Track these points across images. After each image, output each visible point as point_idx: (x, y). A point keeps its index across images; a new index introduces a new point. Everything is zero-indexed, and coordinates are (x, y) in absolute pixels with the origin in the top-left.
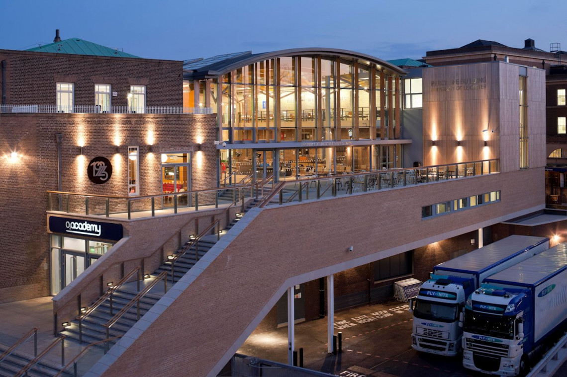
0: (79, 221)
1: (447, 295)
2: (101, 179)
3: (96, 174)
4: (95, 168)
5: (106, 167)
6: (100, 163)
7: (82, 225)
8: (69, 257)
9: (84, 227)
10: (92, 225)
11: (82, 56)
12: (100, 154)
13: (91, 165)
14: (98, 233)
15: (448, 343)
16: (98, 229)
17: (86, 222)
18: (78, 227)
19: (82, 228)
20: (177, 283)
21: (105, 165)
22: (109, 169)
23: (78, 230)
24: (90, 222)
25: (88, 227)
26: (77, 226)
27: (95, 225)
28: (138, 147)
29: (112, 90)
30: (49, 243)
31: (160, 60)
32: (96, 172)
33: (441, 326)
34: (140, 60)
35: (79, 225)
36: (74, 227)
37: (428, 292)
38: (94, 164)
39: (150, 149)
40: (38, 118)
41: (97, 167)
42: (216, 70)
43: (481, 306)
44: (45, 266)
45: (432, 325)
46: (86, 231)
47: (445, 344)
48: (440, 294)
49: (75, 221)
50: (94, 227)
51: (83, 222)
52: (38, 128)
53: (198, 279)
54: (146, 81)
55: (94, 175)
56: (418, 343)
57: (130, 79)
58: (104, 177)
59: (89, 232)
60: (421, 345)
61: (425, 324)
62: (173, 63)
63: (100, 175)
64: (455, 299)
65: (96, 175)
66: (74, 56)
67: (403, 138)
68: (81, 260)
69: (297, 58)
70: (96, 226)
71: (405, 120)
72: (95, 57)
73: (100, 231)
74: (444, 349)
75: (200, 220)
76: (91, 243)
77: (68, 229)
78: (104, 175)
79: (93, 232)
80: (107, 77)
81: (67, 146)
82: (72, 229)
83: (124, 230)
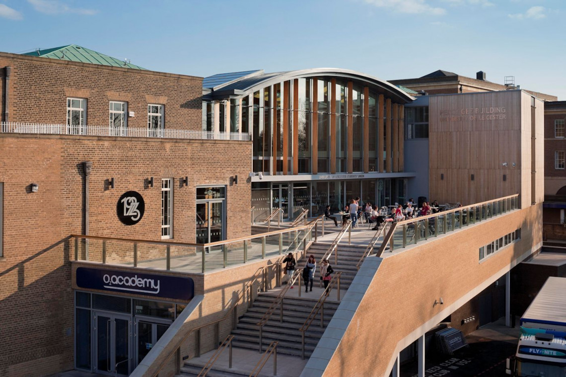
1: (555, 353)
2: (132, 218)
3: (127, 212)
4: (126, 206)
5: (138, 203)
6: (131, 199)
7: (130, 281)
9: (133, 282)
10: (145, 280)
11: (96, 66)
12: (131, 188)
13: (122, 201)
14: (156, 290)
16: (156, 284)
17: (136, 276)
18: (124, 282)
19: (130, 283)
20: (310, 358)
21: (138, 202)
22: (142, 207)
23: (123, 286)
24: (142, 276)
25: (140, 282)
26: (121, 280)
27: (150, 280)
28: (171, 180)
29: (129, 108)
30: (73, 301)
31: (179, 75)
32: (127, 209)
34: (158, 74)
35: (124, 279)
36: (117, 282)
37: (531, 350)
38: (125, 200)
39: (185, 182)
40: (63, 141)
46: (136, 287)
48: (546, 352)
49: (118, 274)
50: (150, 282)
51: (131, 275)
52: (63, 154)
54: (164, 99)
55: (125, 215)
57: (147, 96)
58: (135, 217)
59: (141, 288)
62: (192, 79)
63: (131, 214)
65: (127, 215)
66: (88, 65)
67: (405, 171)
70: (152, 282)
72: (110, 68)
73: (158, 287)
77: (108, 285)
78: (135, 214)
79: (149, 288)
80: (122, 94)
81: (96, 177)
82: (113, 285)
83: (196, 286)
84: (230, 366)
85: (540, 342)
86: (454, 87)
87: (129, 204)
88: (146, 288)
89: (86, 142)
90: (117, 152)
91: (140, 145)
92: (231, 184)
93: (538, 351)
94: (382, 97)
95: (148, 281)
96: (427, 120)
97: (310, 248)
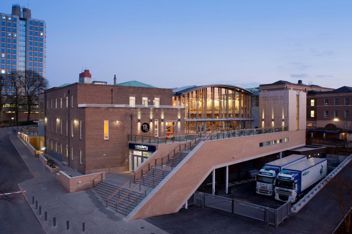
0: (140, 145)
1: (269, 174)
4: (144, 127)
6: (145, 125)
8: (135, 158)
11: (138, 87)
12: (145, 122)
15: (269, 191)
18: (139, 147)
19: (141, 147)
21: (147, 126)
22: (149, 127)
23: (139, 148)
24: (144, 145)
28: (158, 120)
29: (148, 99)
30: (128, 152)
31: (165, 89)
32: (144, 128)
33: (267, 185)
35: (140, 146)
36: (138, 147)
37: (262, 173)
38: (143, 125)
39: (162, 120)
40: (125, 109)
41: (145, 126)
42: (184, 92)
43: (282, 178)
44: (127, 160)
45: (264, 185)
46: (142, 148)
47: (268, 191)
48: (267, 174)
49: (138, 145)
50: (145, 147)
51: (141, 145)
52: (125, 113)
53: (184, 165)
54: (160, 96)
55: (143, 129)
56: (258, 191)
57: (154, 96)
58: (147, 130)
60: (259, 192)
61: (261, 184)
62: (169, 90)
64: (272, 175)
66: (136, 87)
67: (251, 118)
68: (140, 159)
69: (213, 88)
71: (252, 111)
73: (147, 148)
74: (268, 193)
75: (181, 146)
76: (144, 153)
77: (136, 148)
79: (145, 149)
80: (146, 95)
81: (135, 119)
83: (156, 148)
84: (162, 169)
85: (265, 171)
86: (284, 87)
90: (141, 112)
92: (178, 121)
93: (264, 173)
94: (241, 93)
96: (258, 100)
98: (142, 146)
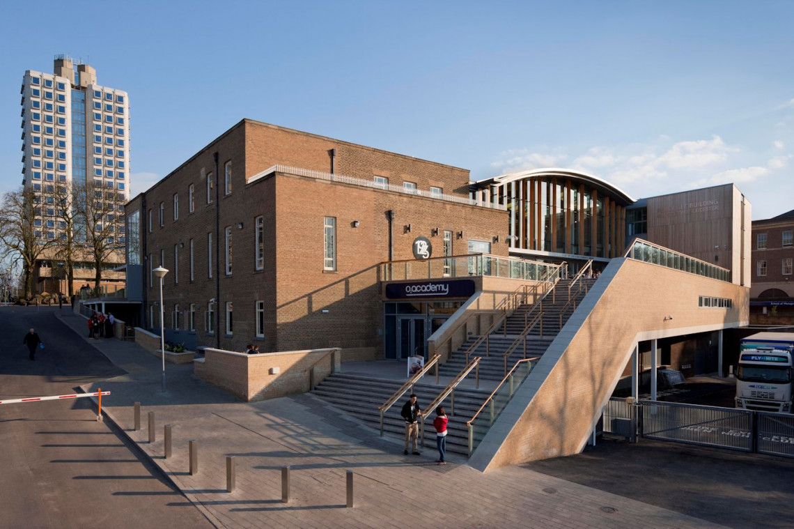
0: (421, 284)
1: (776, 359)
2: (423, 256)
3: (419, 252)
4: (419, 247)
5: (428, 246)
6: (423, 242)
7: (426, 288)
9: (428, 288)
10: (437, 285)
12: (423, 234)
13: (416, 243)
14: (446, 292)
15: (782, 403)
16: (445, 288)
17: (430, 283)
18: (421, 289)
19: (426, 290)
22: (429, 249)
23: (421, 292)
24: (435, 283)
25: (433, 288)
26: (419, 289)
27: (441, 285)
28: (450, 233)
31: (453, 167)
32: (420, 250)
33: (773, 388)
35: (421, 287)
36: (416, 290)
37: (753, 358)
38: (418, 242)
39: (461, 235)
40: (375, 193)
45: (762, 387)
46: (431, 292)
47: (779, 405)
48: (768, 358)
49: (416, 284)
50: (441, 287)
51: (426, 284)
52: (375, 203)
54: (442, 184)
55: (418, 254)
56: (744, 405)
57: (430, 181)
58: (426, 256)
59: (435, 292)
60: (748, 407)
61: (753, 386)
63: (422, 253)
64: (787, 362)
65: (420, 254)
66: (388, 153)
70: (443, 286)
73: (447, 289)
74: (777, 410)
77: (409, 293)
78: (425, 253)
80: (413, 177)
81: (398, 223)
82: (413, 293)
83: (476, 285)
85: (761, 351)
87: (421, 246)
88: (438, 292)
89: (391, 196)
90: (412, 206)
91: (428, 203)
92: (494, 242)
93: (759, 358)
94: (607, 200)
95: (439, 286)
97: (558, 283)
98: (430, 286)
